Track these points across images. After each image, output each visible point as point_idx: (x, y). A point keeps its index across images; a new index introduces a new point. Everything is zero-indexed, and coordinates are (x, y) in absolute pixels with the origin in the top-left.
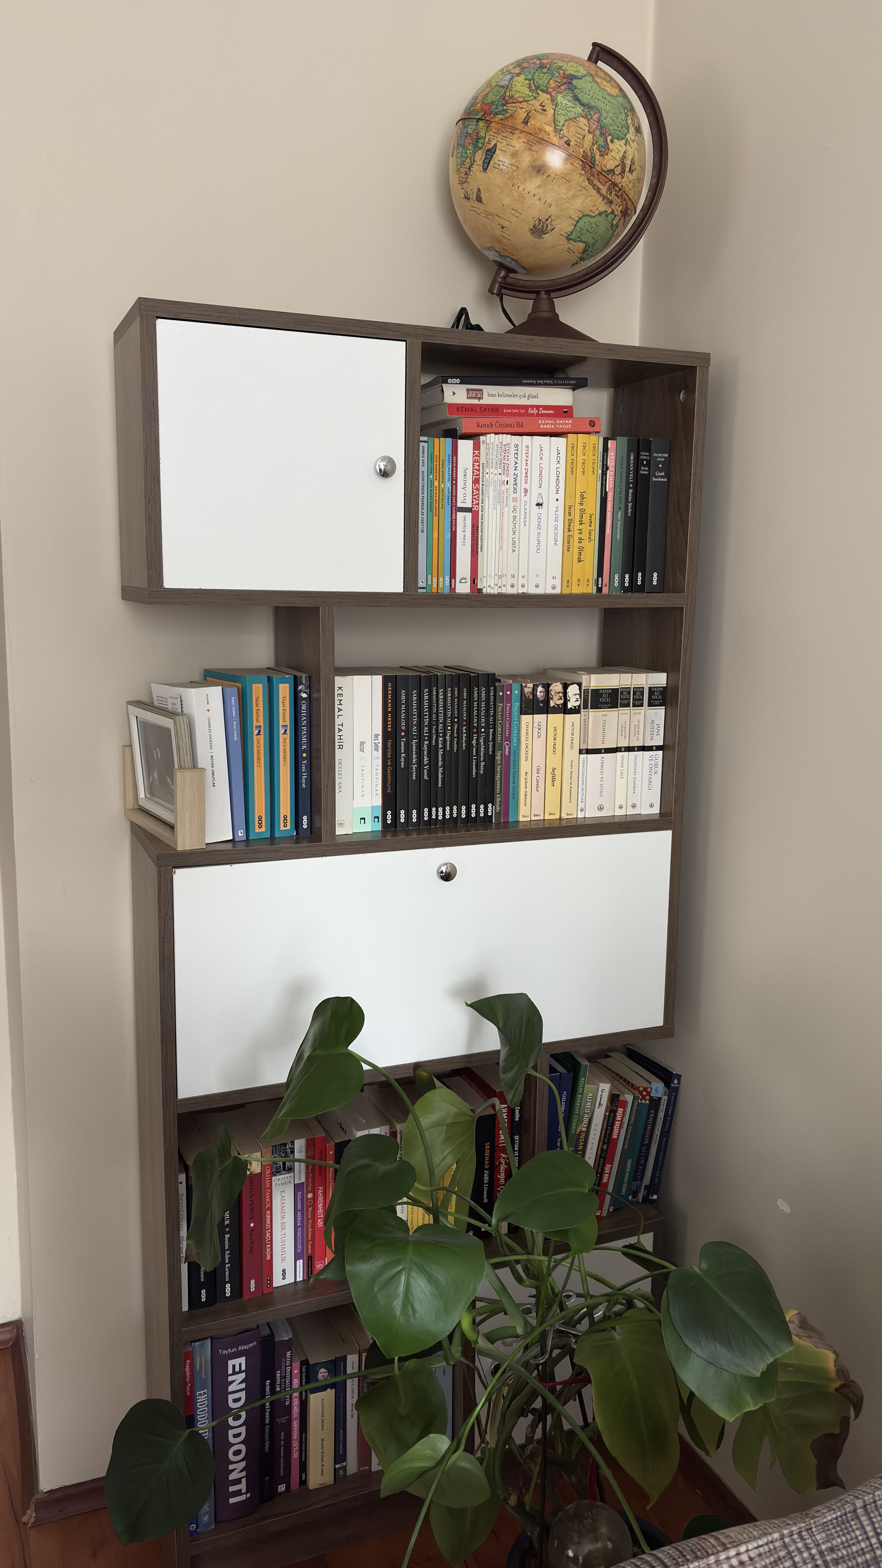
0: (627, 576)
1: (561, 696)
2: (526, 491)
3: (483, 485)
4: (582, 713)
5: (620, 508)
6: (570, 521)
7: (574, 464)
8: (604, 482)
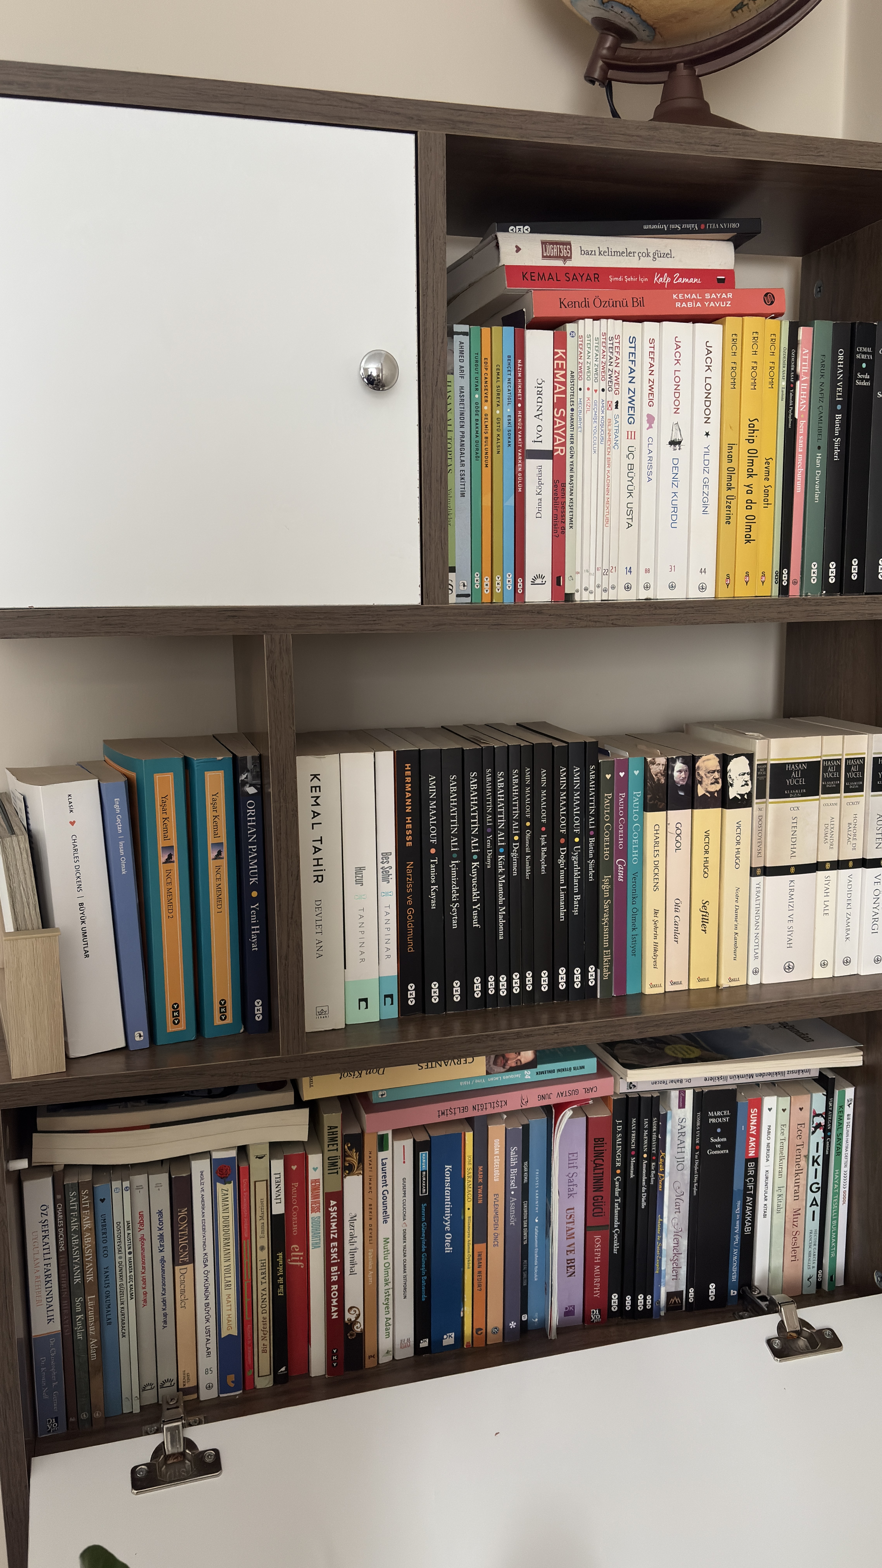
0: (833, 565)
1: (717, 777)
2: (650, 419)
3: (572, 410)
4: (755, 806)
5: (819, 448)
6: (731, 471)
7: (738, 371)
8: (791, 402)
